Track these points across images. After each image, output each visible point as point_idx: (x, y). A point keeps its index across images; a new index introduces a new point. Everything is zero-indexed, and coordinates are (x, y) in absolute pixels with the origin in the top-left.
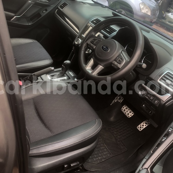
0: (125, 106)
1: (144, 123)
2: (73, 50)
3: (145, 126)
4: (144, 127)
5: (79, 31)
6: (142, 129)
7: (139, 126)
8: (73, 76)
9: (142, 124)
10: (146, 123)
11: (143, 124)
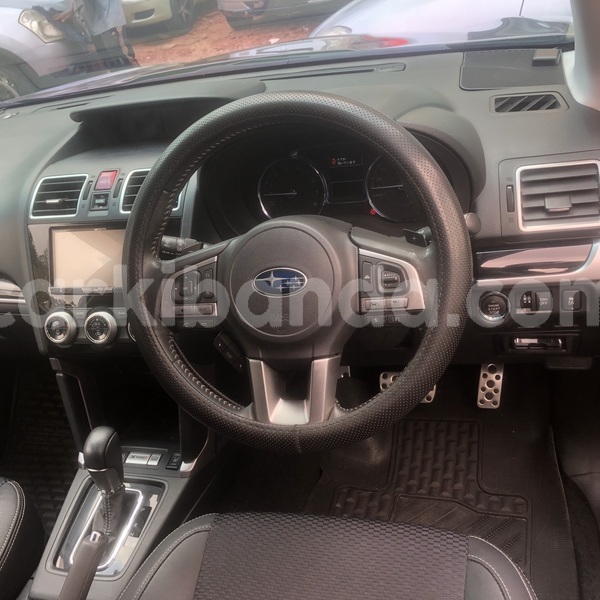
0: (385, 377)
1: (485, 376)
2: (56, 372)
3: (498, 378)
4: (499, 383)
5: (16, 284)
6: (498, 397)
7: (481, 395)
8: (155, 463)
9: (483, 382)
10: (492, 370)
11: (487, 380)
